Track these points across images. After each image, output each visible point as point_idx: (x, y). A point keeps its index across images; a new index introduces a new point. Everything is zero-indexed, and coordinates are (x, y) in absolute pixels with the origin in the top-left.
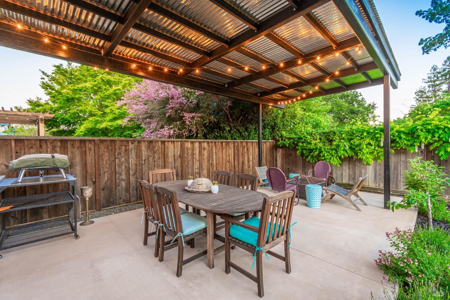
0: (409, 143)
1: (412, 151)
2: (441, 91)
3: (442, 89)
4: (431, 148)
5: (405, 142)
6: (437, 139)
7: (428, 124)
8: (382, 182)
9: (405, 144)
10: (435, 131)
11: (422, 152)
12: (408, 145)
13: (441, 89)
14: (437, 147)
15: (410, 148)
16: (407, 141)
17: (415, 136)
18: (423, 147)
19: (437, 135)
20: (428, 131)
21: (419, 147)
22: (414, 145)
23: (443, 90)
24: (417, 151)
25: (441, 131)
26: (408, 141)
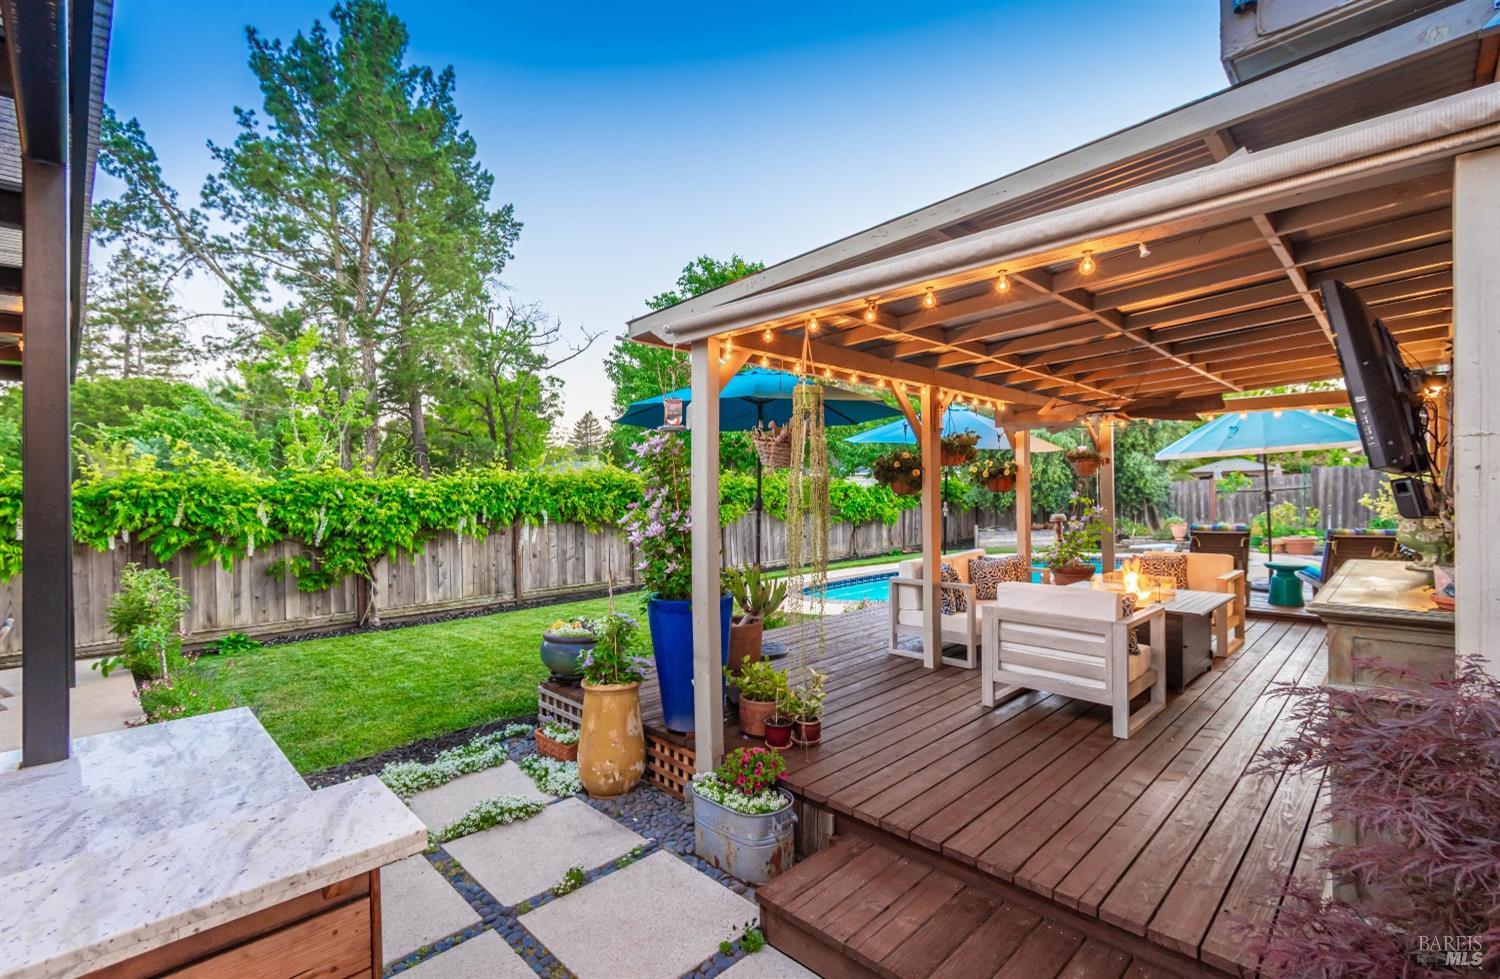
0: (94, 531)
1: (100, 549)
2: (107, 343)
3: (108, 339)
4: (142, 538)
5: (85, 527)
6: (154, 520)
7: (134, 487)
8: (17, 635)
9: (84, 532)
10: (149, 503)
11: (121, 548)
12: (90, 536)
13: (104, 337)
14: (153, 536)
15: (97, 543)
16: (88, 523)
17: (108, 513)
18: (126, 538)
19: (151, 512)
20: (137, 502)
21: (119, 537)
22: (106, 535)
23: (112, 343)
24: (112, 546)
25: (161, 504)
26: (91, 523)
